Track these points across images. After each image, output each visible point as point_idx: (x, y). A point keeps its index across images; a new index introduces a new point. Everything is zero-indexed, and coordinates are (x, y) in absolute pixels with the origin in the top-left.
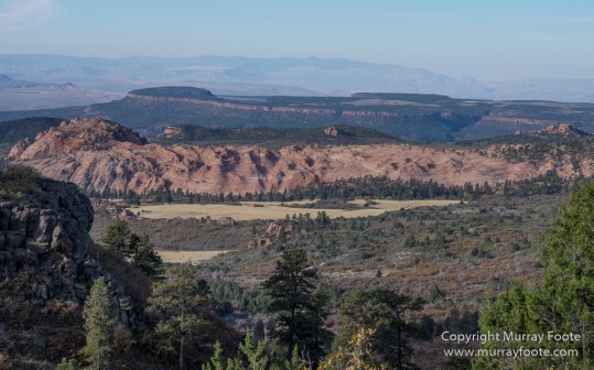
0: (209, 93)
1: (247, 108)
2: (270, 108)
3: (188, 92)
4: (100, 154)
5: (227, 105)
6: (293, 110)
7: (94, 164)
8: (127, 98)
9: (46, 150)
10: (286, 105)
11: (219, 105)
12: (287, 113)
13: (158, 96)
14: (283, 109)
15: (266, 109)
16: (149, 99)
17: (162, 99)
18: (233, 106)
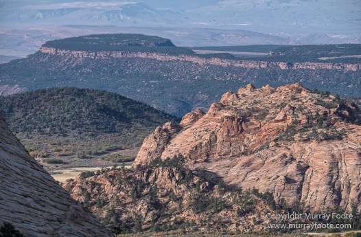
0: (168, 43)
1: (251, 65)
2: (290, 64)
3: (134, 42)
4: (337, 147)
5: (216, 61)
6: (329, 67)
7: (335, 165)
8: (39, 53)
9: (211, 143)
10: (315, 59)
11: (201, 62)
12: (320, 71)
13: (96, 50)
14: (313, 66)
15: (283, 66)
16: (80, 55)
17: (102, 55)
18: (226, 63)
